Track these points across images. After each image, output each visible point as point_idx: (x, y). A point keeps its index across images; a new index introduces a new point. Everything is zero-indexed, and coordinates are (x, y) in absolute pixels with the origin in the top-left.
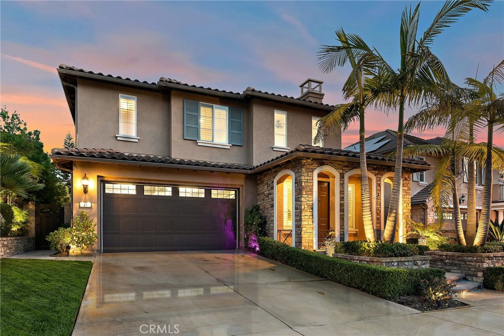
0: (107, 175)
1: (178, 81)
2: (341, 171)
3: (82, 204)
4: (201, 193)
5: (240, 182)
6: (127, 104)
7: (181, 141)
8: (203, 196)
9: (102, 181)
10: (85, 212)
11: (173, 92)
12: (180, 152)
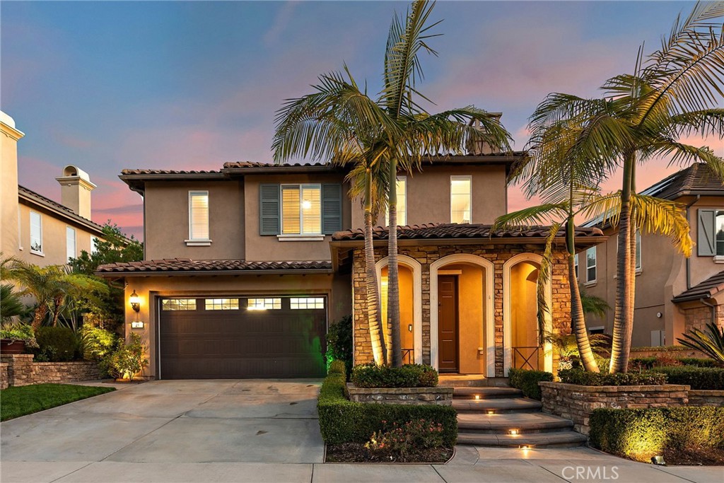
0: (162, 290)
1: (255, 162)
2: (424, 261)
3: (134, 324)
4: (275, 304)
5: (326, 285)
6: (200, 202)
7: (257, 239)
8: (279, 307)
9: (157, 297)
10: (136, 333)
11: (246, 177)
12: (258, 253)
